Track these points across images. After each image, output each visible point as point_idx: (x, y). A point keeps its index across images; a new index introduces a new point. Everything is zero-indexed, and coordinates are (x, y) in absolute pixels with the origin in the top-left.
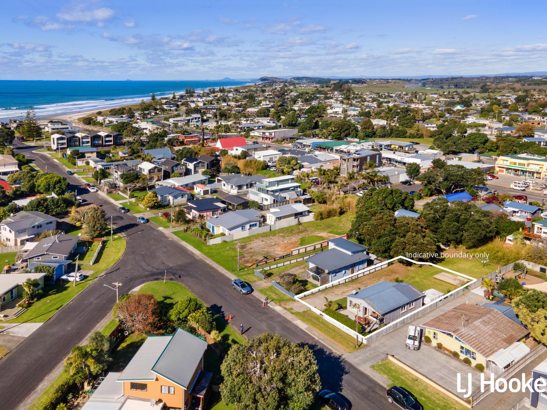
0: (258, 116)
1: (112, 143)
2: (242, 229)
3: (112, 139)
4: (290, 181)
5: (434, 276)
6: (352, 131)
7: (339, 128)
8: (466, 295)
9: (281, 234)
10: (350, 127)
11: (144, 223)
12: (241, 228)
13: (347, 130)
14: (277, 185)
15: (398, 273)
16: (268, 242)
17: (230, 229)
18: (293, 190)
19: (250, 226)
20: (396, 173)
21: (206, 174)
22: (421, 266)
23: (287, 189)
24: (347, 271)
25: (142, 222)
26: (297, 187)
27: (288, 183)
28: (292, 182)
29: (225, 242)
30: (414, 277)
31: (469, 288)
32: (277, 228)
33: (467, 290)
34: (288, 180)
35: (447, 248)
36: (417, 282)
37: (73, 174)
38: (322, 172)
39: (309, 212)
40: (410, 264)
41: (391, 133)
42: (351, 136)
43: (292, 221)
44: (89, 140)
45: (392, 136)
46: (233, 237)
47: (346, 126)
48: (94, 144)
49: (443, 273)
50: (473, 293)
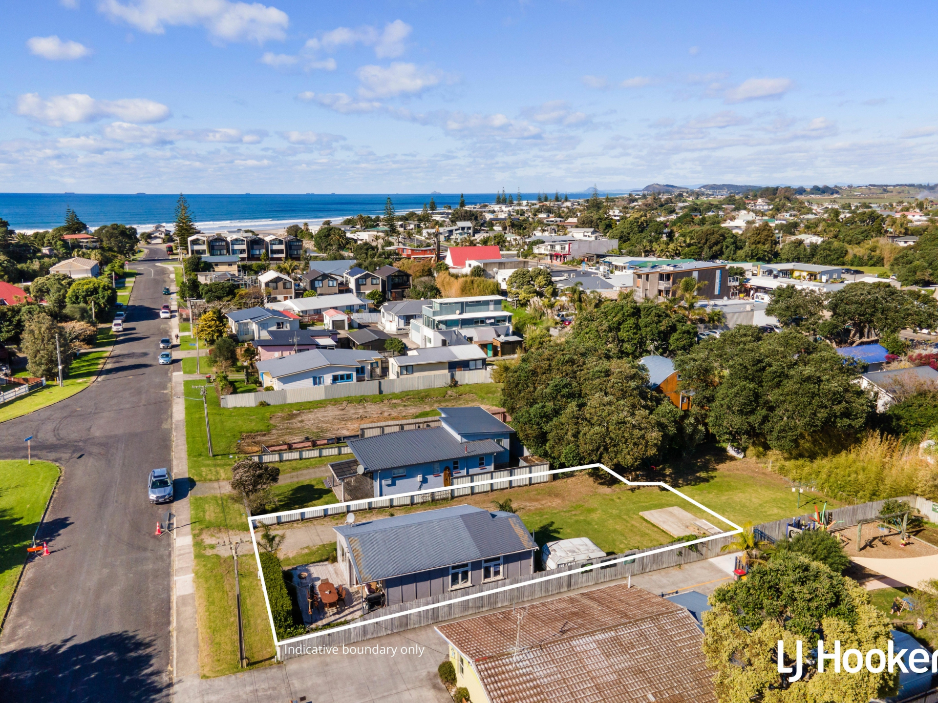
0: (577, 227)
1: (283, 255)
2: (315, 383)
3: (282, 247)
4: (492, 307)
5: (641, 514)
6: (727, 247)
7: (700, 239)
8: (686, 566)
10: (725, 238)
11: (164, 364)
12: (311, 380)
13: (716, 243)
14: (458, 312)
15: (563, 499)
16: (352, 411)
18: (491, 324)
20: (748, 308)
21: (372, 298)
22: (633, 489)
23: (481, 322)
24: (430, 478)
26: (503, 319)
27: (488, 310)
28: (495, 310)
29: (264, 404)
30: (590, 511)
31: (704, 550)
33: (694, 554)
34: (487, 303)
35: (741, 456)
36: (589, 523)
38: (576, 296)
39: (485, 363)
40: (613, 481)
41: (813, 256)
42: (724, 257)
44: (244, 247)
45: (815, 260)
47: (716, 236)
48: (253, 255)
49: (676, 510)
50: (711, 565)
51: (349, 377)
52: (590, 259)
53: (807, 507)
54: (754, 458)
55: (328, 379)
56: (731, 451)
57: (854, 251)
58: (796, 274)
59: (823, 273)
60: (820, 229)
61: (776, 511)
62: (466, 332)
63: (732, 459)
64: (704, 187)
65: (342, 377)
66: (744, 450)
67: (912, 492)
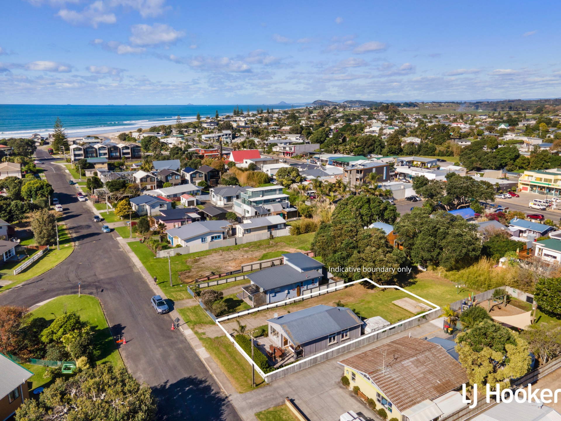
0: (290, 133)
1: (130, 156)
2: (202, 241)
3: (129, 151)
4: (278, 192)
5: (393, 302)
8: (422, 326)
9: (245, 249)
11: (106, 232)
12: (201, 239)
14: (261, 196)
15: (354, 297)
16: (227, 256)
17: (188, 240)
18: (279, 202)
19: (213, 238)
20: (402, 187)
21: (202, 185)
22: (384, 290)
23: (274, 200)
24: (291, 291)
25: (105, 231)
26: (284, 199)
27: (276, 194)
28: (279, 194)
29: (179, 255)
30: (369, 302)
31: (428, 318)
32: (244, 242)
33: (424, 320)
34: (275, 190)
35: (425, 270)
36: (371, 308)
37: (75, 183)
38: (318, 184)
39: (285, 225)
40: (373, 287)
41: (419, 151)
43: (264, 234)
44: (106, 151)
45: (420, 153)
46: (189, 250)
48: (111, 156)
49: (407, 299)
50: (432, 324)
51: (219, 237)
52: (306, 155)
53: (461, 293)
54: (432, 271)
55: (209, 238)
56: (420, 268)
57: (440, 148)
58: (415, 163)
59: (428, 163)
60: (418, 133)
61: (449, 296)
62: (267, 207)
63: (421, 272)
64: (346, 102)
65: (216, 237)
66: (426, 267)
67: (504, 284)
